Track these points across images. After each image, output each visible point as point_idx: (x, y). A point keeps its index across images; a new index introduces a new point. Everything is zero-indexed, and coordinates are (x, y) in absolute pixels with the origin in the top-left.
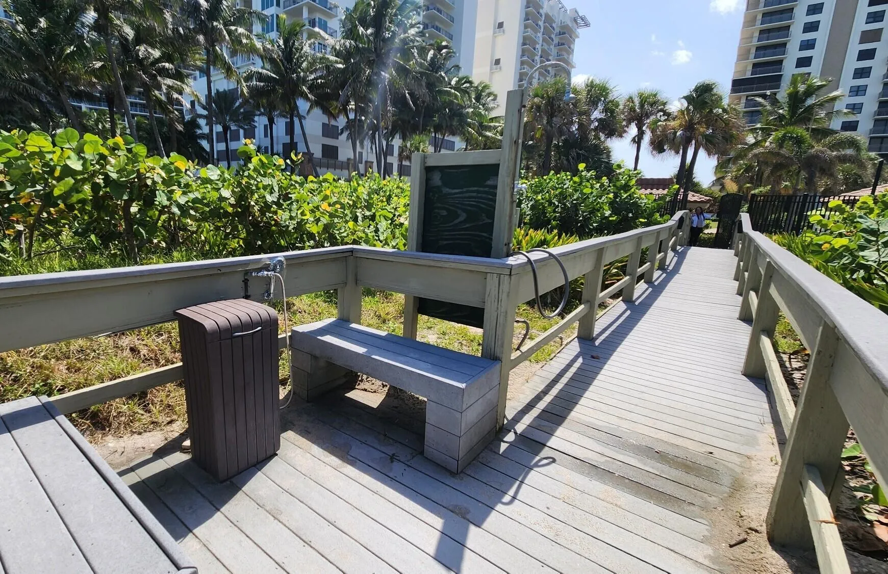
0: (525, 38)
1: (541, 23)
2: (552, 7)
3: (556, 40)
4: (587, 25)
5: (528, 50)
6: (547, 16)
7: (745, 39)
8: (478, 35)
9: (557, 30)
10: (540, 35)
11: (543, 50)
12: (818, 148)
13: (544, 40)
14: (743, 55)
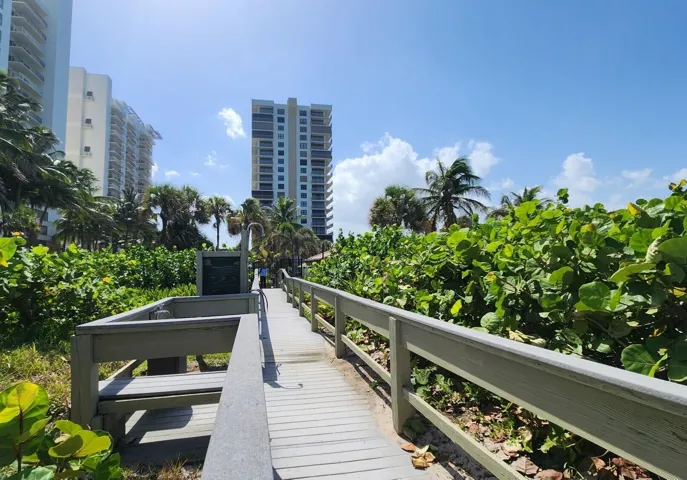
0: (111, 136)
1: (125, 129)
2: (132, 119)
3: (138, 144)
4: (160, 138)
5: (115, 146)
6: (129, 124)
7: (254, 170)
8: (69, 124)
9: (138, 136)
10: (124, 136)
11: (128, 148)
12: (297, 234)
13: (128, 140)
14: (254, 178)
